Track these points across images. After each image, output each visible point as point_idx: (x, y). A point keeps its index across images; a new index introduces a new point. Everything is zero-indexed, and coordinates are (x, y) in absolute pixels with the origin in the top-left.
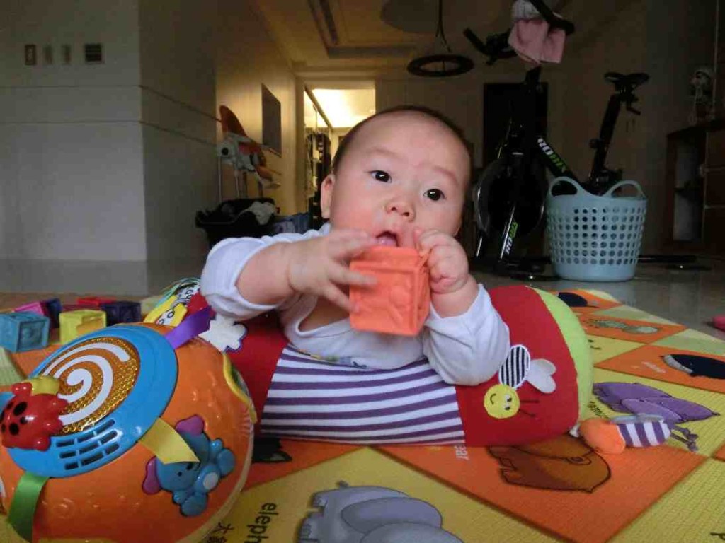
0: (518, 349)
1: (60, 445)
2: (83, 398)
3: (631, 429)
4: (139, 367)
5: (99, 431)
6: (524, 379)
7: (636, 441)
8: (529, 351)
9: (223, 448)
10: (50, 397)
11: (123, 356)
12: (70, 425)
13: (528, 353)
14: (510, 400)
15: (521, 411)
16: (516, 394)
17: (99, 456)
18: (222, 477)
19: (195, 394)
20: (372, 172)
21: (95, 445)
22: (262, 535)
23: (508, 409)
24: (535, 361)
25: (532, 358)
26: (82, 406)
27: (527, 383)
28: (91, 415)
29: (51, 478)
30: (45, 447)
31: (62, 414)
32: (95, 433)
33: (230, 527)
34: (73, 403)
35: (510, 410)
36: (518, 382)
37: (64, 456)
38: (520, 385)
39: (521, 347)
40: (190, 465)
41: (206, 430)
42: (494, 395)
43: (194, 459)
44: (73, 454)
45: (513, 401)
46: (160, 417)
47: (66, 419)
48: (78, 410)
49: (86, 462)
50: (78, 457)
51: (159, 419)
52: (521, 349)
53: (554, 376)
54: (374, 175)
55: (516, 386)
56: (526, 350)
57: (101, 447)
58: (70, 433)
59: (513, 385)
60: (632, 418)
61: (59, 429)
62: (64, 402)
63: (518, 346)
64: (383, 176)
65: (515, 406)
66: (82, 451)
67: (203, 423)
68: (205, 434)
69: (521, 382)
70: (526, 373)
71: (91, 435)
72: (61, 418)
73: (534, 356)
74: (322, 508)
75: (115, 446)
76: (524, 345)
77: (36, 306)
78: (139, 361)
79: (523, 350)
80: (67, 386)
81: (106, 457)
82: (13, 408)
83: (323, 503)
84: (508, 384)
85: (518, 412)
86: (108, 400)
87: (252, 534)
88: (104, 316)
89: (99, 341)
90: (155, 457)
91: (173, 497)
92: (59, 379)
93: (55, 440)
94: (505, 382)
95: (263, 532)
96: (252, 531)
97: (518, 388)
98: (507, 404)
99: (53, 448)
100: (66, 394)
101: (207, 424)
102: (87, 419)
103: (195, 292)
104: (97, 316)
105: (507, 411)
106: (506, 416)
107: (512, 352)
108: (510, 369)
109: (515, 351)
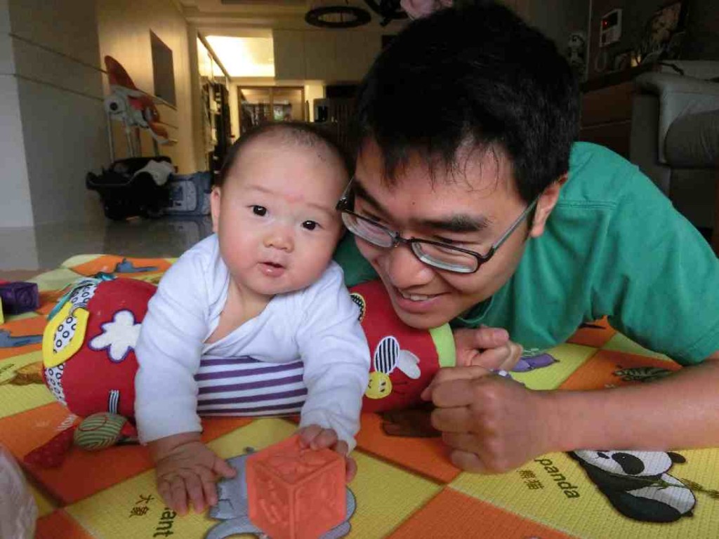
0: (389, 340)
6: (396, 365)
8: (398, 341)
13: (398, 344)
14: (384, 384)
15: (393, 391)
16: (388, 379)
20: (251, 206)
23: (383, 391)
24: (404, 351)
25: (401, 348)
27: (397, 369)
33: (151, 498)
35: (385, 392)
36: (390, 369)
38: (392, 371)
39: (392, 338)
42: (372, 381)
45: (387, 384)
52: (391, 341)
54: (252, 208)
55: (388, 372)
59: (386, 372)
63: (387, 338)
64: (260, 211)
65: (389, 388)
69: (393, 368)
70: (396, 361)
79: (393, 341)
84: (382, 371)
85: (391, 393)
94: (380, 369)
98: (382, 387)
103: (92, 294)
105: (382, 393)
106: (381, 397)
107: (384, 341)
108: (383, 357)
109: (386, 341)
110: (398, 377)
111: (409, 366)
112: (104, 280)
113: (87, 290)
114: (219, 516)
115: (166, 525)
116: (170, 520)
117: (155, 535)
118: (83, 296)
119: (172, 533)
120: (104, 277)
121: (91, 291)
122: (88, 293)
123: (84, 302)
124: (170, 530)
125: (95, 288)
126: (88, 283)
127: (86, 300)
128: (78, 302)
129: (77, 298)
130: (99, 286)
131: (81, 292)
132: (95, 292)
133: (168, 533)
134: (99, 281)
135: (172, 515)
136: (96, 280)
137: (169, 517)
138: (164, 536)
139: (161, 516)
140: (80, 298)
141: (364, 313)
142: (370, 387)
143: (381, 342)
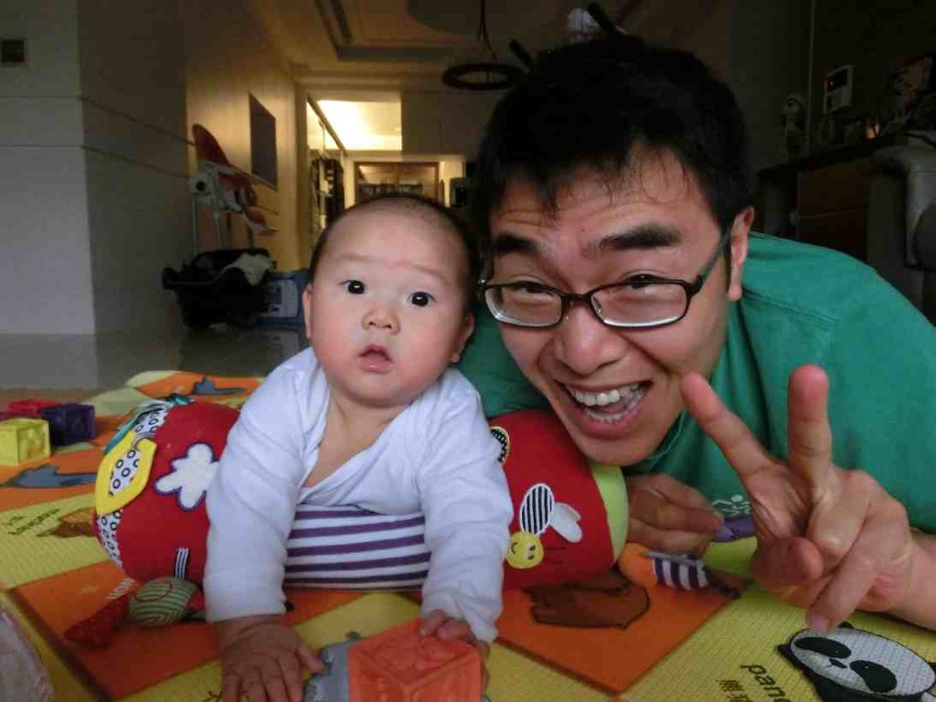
0: (540, 489)
3: (666, 566)
6: (549, 523)
7: (669, 581)
8: (552, 491)
13: (552, 495)
14: (533, 548)
15: (545, 559)
16: (539, 541)
20: (345, 283)
23: (531, 558)
24: (559, 504)
25: (556, 501)
27: (550, 529)
35: (534, 560)
36: (541, 528)
38: (543, 531)
39: (544, 486)
42: (515, 544)
45: (537, 548)
52: (543, 490)
53: (580, 523)
54: (346, 286)
55: (539, 532)
56: (549, 489)
59: (536, 532)
63: (536, 487)
64: (357, 288)
65: (539, 554)
69: (545, 527)
70: (549, 518)
73: (558, 499)
79: (546, 491)
84: (530, 530)
85: (542, 561)
88: (45, 428)
94: (527, 528)
97: (542, 535)
98: (531, 553)
103: (161, 421)
104: (37, 428)
105: (530, 561)
106: (530, 566)
107: (534, 492)
108: (532, 513)
109: (537, 491)
110: (552, 540)
111: (566, 523)
112: (177, 403)
113: (155, 416)
118: (150, 423)
120: (178, 400)
121: (161, 418)
122: (157, 420)
123: (151, 431)
125: (166, 414)
126: (158, 407)
127: (155, 429)
128: (142, 431)
129: (142, 426)
130: (171, 411)
131: (148, 418)
132: (165, 418)
134: (171, 405)
136: (168, 403)
140: (146, 426)
141: (508, 452)
142: (513, 551)
143: (530, 492)
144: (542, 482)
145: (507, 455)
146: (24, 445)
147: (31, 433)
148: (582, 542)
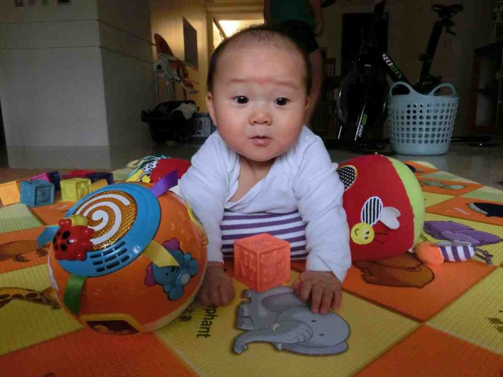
0: (375, 199)
1: (92, 257)
2: (104, 228)
3: (449, 250)
4: (136, 209)
5: (116, 248)
6: (379, 218)
7: (451, 258)
8: (382, 200)
9: (192, 259)
10: (82, 228)
11: (126, 202)
12: (98, 245)
13: (381, 202)
14: (368, 233)
16: (372, 229)
17: (117, 264)
18: (192, 276)
19: (173, 225)
20: (235, 98)
21: (114, 257)
22: (214, 314)
23: (366, 238)
24: (387, 208)
25: (384, 206)
26: (104, 233)
27: (379, 222)
28: (110, 239)
29: (88, 277)
30: (84, 258)
31: (92, 238)
32: (114, 249)
33: (194, 310)
34: (98, 232)
35: (368, 239)
36: (374, 221)
37: (95, 263)
38: (375, 223)
39: (377, 198)
40: (173, 268)
41: (181, 247)
42: (358, 229)
43: (176, 264)
44: (101, 262)
45: (370, 233)
46: (153, 239)
47: (95, 241)
48: (102, 235)
49: (109, 267)
50: (105, 265)
51: (153, 240)
52: (376, 200)
53: (398, 219)
54: (236, 100)
55: (372, 224)
56: (380, 200)
57: (119, 258)
58: (98, 250)
59: (370, 223)
60: (450, 243)
61: (91, 247)
62: (92, 231)
63: (373, 198)
65: (371, 236)
66: (107, 260)
67: (179, 243)
68: (181, 250)
69: (376, 221)
70: (379, 215)
71: (111, 251)
72: (91, 240)
73: (386, 204)
74: (250, 299)
75: (127, 257)
76: (379, 197)
77: (44, 176)
78: (136, 205)
79: (378, 201)
80: (93, 221)
81: (122, 264)
82: (61, 235)
83: (250, 296)
84: (367, 222)
85: (373, 241)
86: (120, 229)
87: (207, 314)
89: (108, 193)
90: (152, 263)
91: (163, 289)
92: (87, 217)
93: (89, 254)
94: (365, 221)
95: (215, 312)
96: (208, 312)
97: (374, 225)
98: (366, 236)
99: (89, 258)
100: (92, 226)
101: (181, 244)
102: (108, 241)
103: (154, 166)
104: (85, 182)
105: (366, 240)
106: (365, 243)
107: (371, 200)
108: (369, 212)
109: (373, 201)
110: (380, 228)
111: (390, 218)
112: (163, 158)
113: (151, 164)
114: (243, 327)
115: (205, 330)
116: (207, 326)
117: (198, 336)
118: (149, 167)
119: (209, 336)
120: (162, 156)
121: (154, 164)
122: (152, 166)
123: (150, 171)
124: (209, 333)
125: (157, 162)
126: (152, 159)
127: (151, 170)
128: (145, 171)
129: (145, 169)
130: (159, 161)
131: (147, 165)
132: (157, 165)
133: (207, 336)
135: (209, 323)
136: (157, 158)
137: (207, 325)
138: (204, 337)
139: (201, 323)
140: (147, 168)
141: (356, 178)
142: (356, 234)
143: (369, 200)
144: (376, 196)
145: (355, 180)
146: (80, 191)
147: (83, 185)
148: (399, 229)
